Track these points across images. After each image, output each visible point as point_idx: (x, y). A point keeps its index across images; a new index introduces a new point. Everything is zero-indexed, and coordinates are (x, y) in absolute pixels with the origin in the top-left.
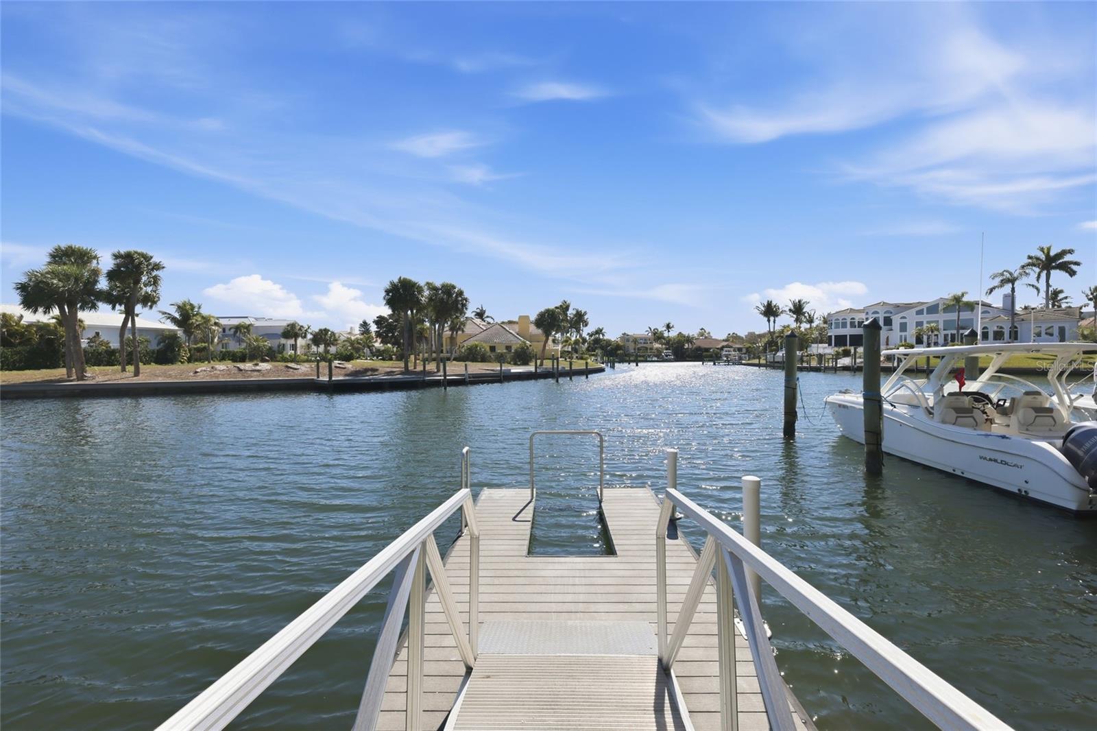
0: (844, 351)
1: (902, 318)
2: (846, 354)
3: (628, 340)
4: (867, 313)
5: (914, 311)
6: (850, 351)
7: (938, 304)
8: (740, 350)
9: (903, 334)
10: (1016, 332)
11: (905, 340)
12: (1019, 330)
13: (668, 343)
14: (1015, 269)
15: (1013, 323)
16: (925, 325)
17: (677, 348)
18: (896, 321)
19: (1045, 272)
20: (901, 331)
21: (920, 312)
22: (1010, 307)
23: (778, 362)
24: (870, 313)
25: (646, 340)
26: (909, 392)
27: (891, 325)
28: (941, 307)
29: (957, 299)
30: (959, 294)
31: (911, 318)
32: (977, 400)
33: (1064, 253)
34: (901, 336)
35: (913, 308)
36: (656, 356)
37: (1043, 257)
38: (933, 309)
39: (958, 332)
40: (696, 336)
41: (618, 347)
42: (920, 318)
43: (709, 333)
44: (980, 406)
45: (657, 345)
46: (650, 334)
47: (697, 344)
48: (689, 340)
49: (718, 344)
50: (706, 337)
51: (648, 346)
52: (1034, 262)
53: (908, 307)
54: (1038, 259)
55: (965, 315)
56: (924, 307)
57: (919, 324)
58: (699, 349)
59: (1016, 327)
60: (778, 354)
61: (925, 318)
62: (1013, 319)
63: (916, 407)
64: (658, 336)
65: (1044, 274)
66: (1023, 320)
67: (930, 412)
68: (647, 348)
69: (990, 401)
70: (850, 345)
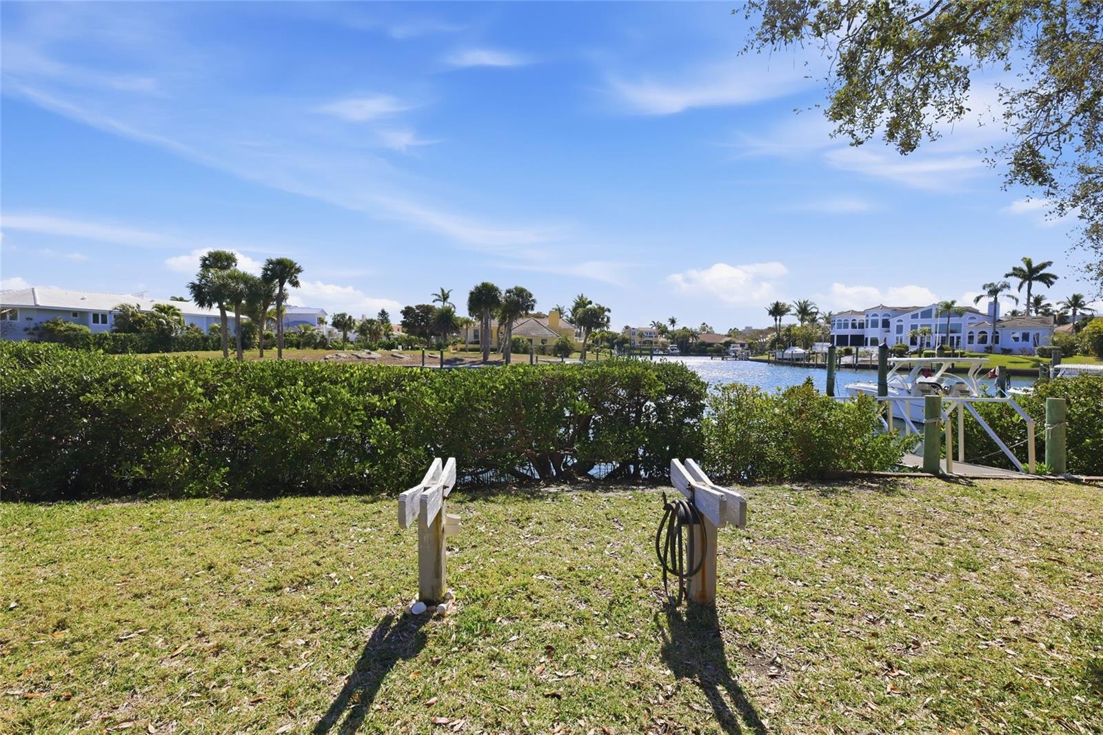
0: (846, 350)
1: (898, 321)
2: (848, 353)
3: (634, 334)
4: (867, 316)
5: (910, 315)
6: (851, 351)
7: (931, 310)
8: (742, 345)
9: (899, 335)
10: (997, 337)
11: (901, 342)
12: (1000, 335)
13: (673, 337)
14: (998, 280)
15: (994, 329)
16: (919, 328)
17: (682, 342)
18: (894, 323)
19: (1027, 282)
20: (897, 333)
21: (915, 316)
22: (992, 314)
23: (786, 359)
24: (870, 316)
25: (650, 333)
26: (899, 382)
27: (889, 327)
28: (934, 313)
29: (948, 306)
30: (950, 302)
31: (907, 321)
32: (934, 387)
33: (1043, 266)
34: (897, 338)
35: (909, 311)
36: (661, 350)
37: (1025, 268)
38: (927, 313)
39: (948, 335)
40: (698, 330)
41: (624, 341)
42: (915, 322)
43: (711, 328)
44: (935, 390)
45: (662, 339)
46: (654, 328)
47: (702, 338)
48: (693, 334)
49: (721, 339)
50: (708, 333)
51: (653, 339)
52: (1017, 272)
53: (904, 310)
54: (1021, 270)
55: (954, 320)
56: (919, 312)
57: (914, 327)
58: (703, 344)
59: (997, 333)
60: (786, 352)
61: (919, 322)
62: (995, 325)
63: (902, 389)
64: (663, 331)
65: (1026, 285)
66: (1004, 327)
67: (909, 392)
68: (651, 342)
69: (941, 388)
70: (851, 345)
